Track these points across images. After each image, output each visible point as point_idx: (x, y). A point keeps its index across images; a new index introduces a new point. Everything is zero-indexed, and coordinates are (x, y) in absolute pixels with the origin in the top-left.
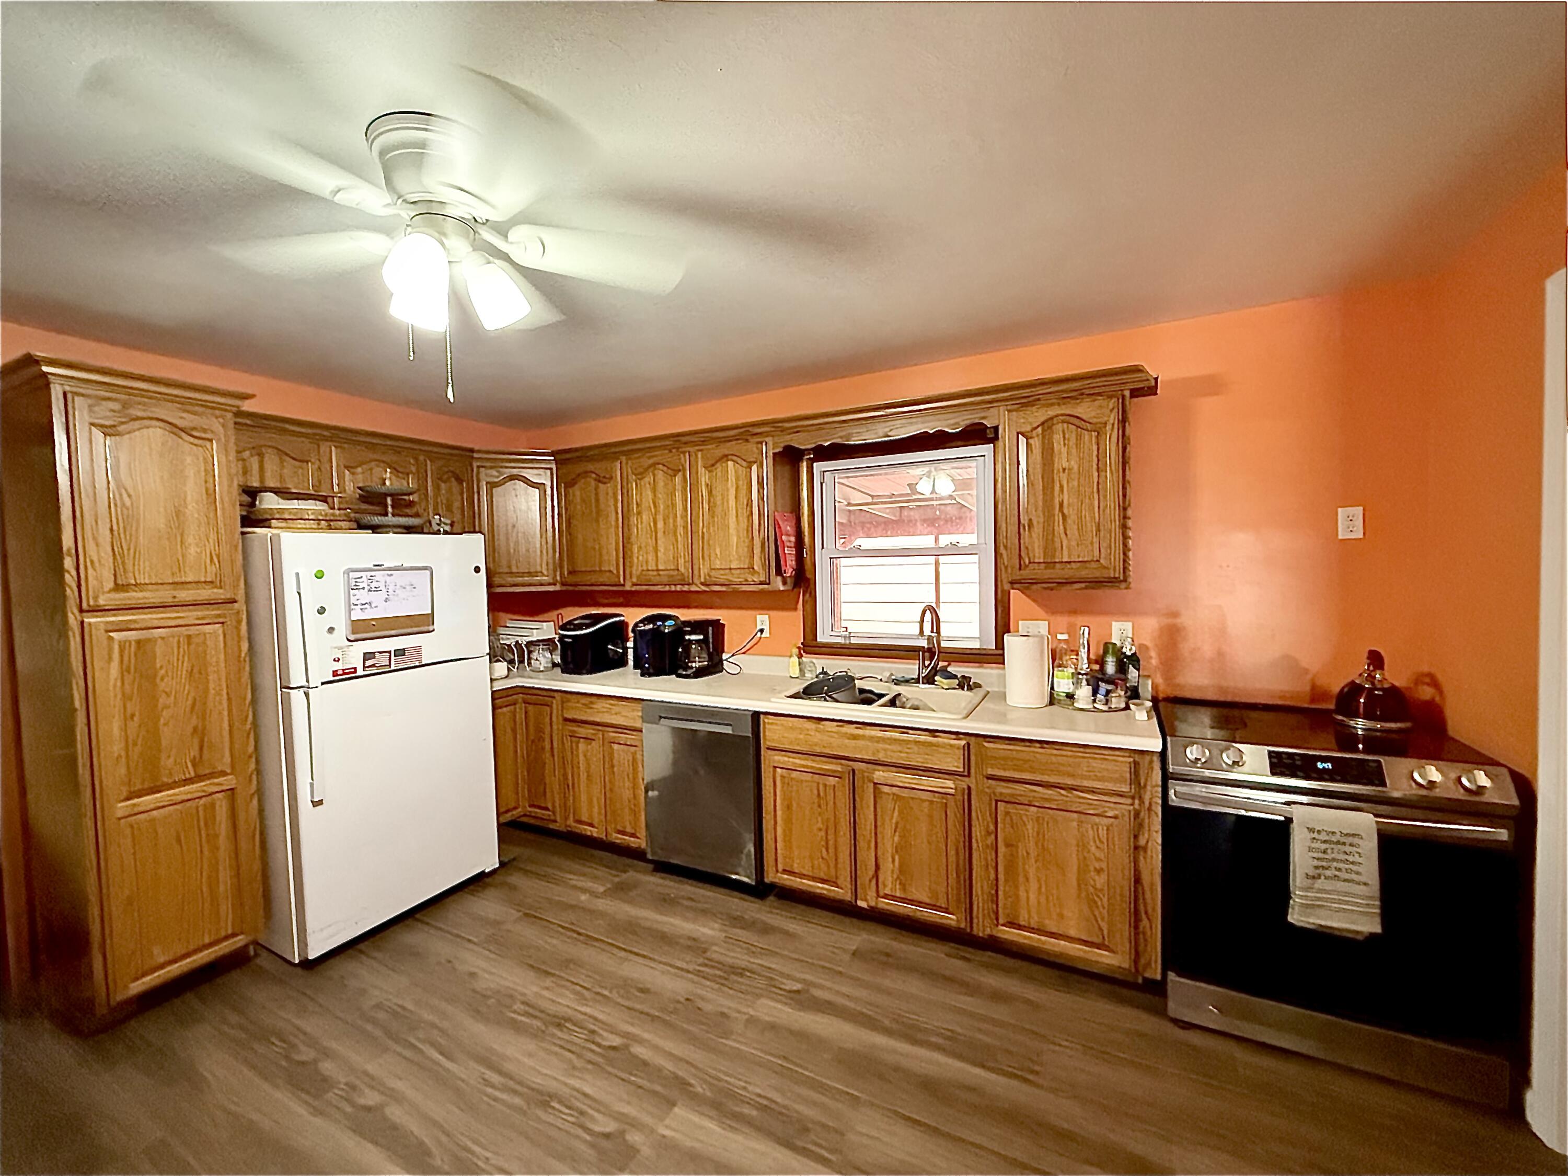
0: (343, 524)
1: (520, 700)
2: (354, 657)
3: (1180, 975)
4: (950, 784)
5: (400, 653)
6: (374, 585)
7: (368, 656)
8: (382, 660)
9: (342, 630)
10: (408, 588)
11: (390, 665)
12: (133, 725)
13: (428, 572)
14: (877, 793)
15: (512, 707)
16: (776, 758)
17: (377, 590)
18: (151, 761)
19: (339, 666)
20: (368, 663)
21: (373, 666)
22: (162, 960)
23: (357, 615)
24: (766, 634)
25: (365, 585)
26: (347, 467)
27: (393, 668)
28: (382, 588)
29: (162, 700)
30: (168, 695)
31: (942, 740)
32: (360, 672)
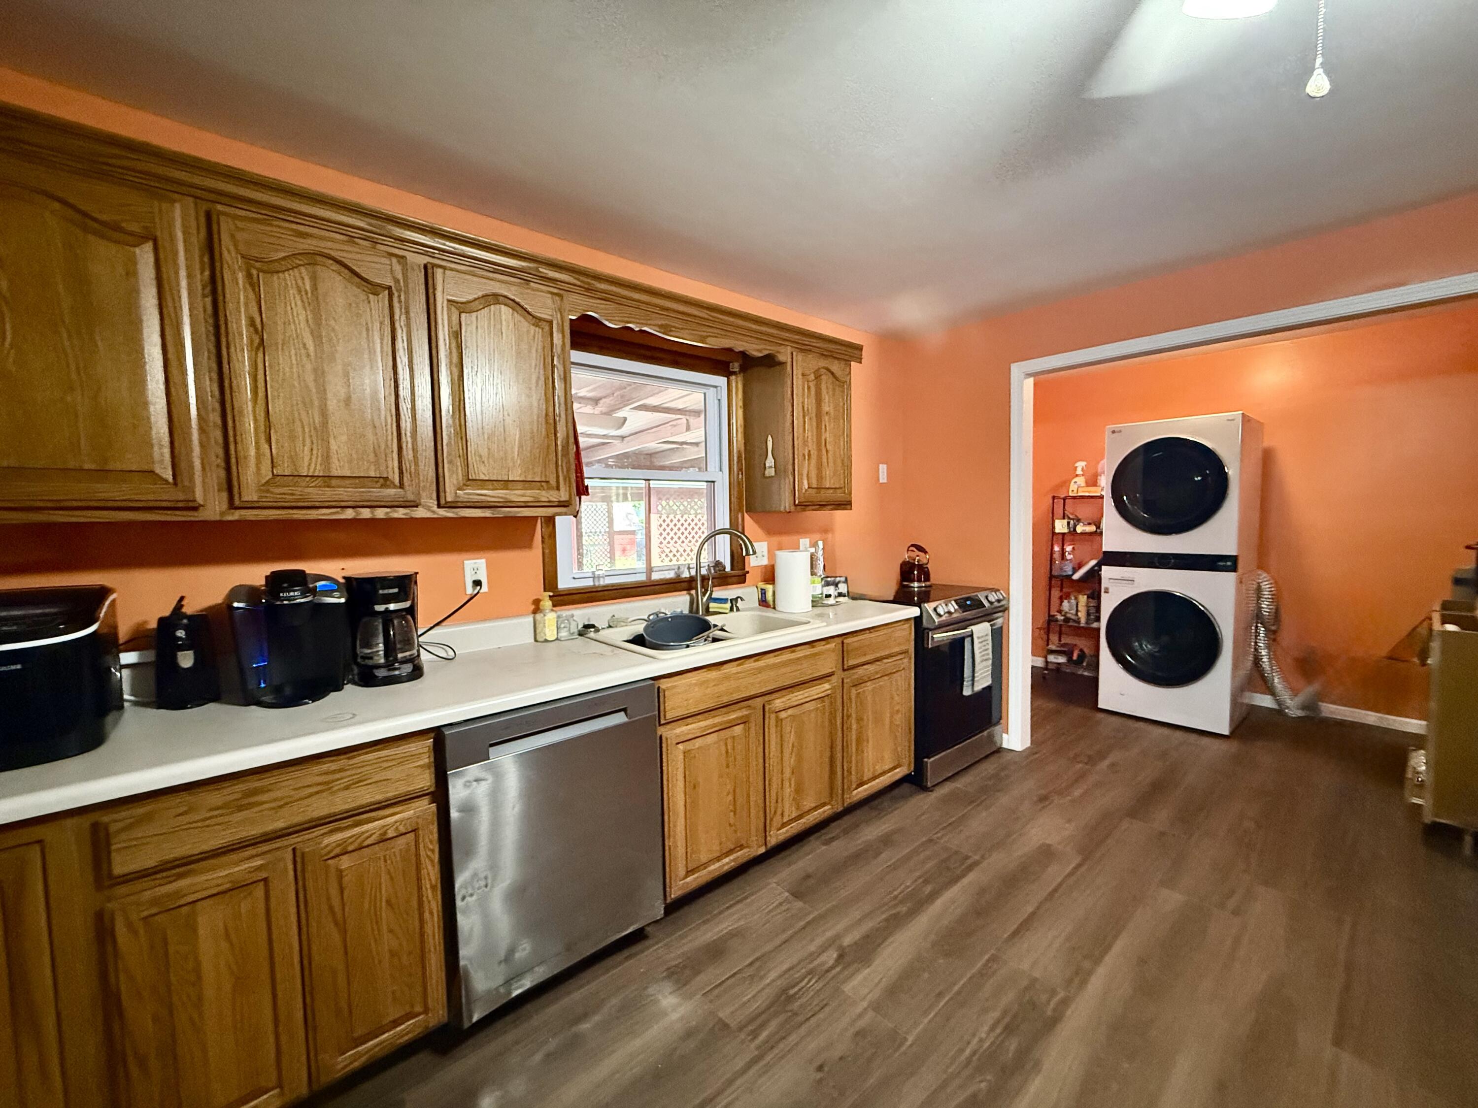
3: (929, 758)
4: (827, 686)
14: (779, 721)
16: (678, 731)
31: (819, 648)
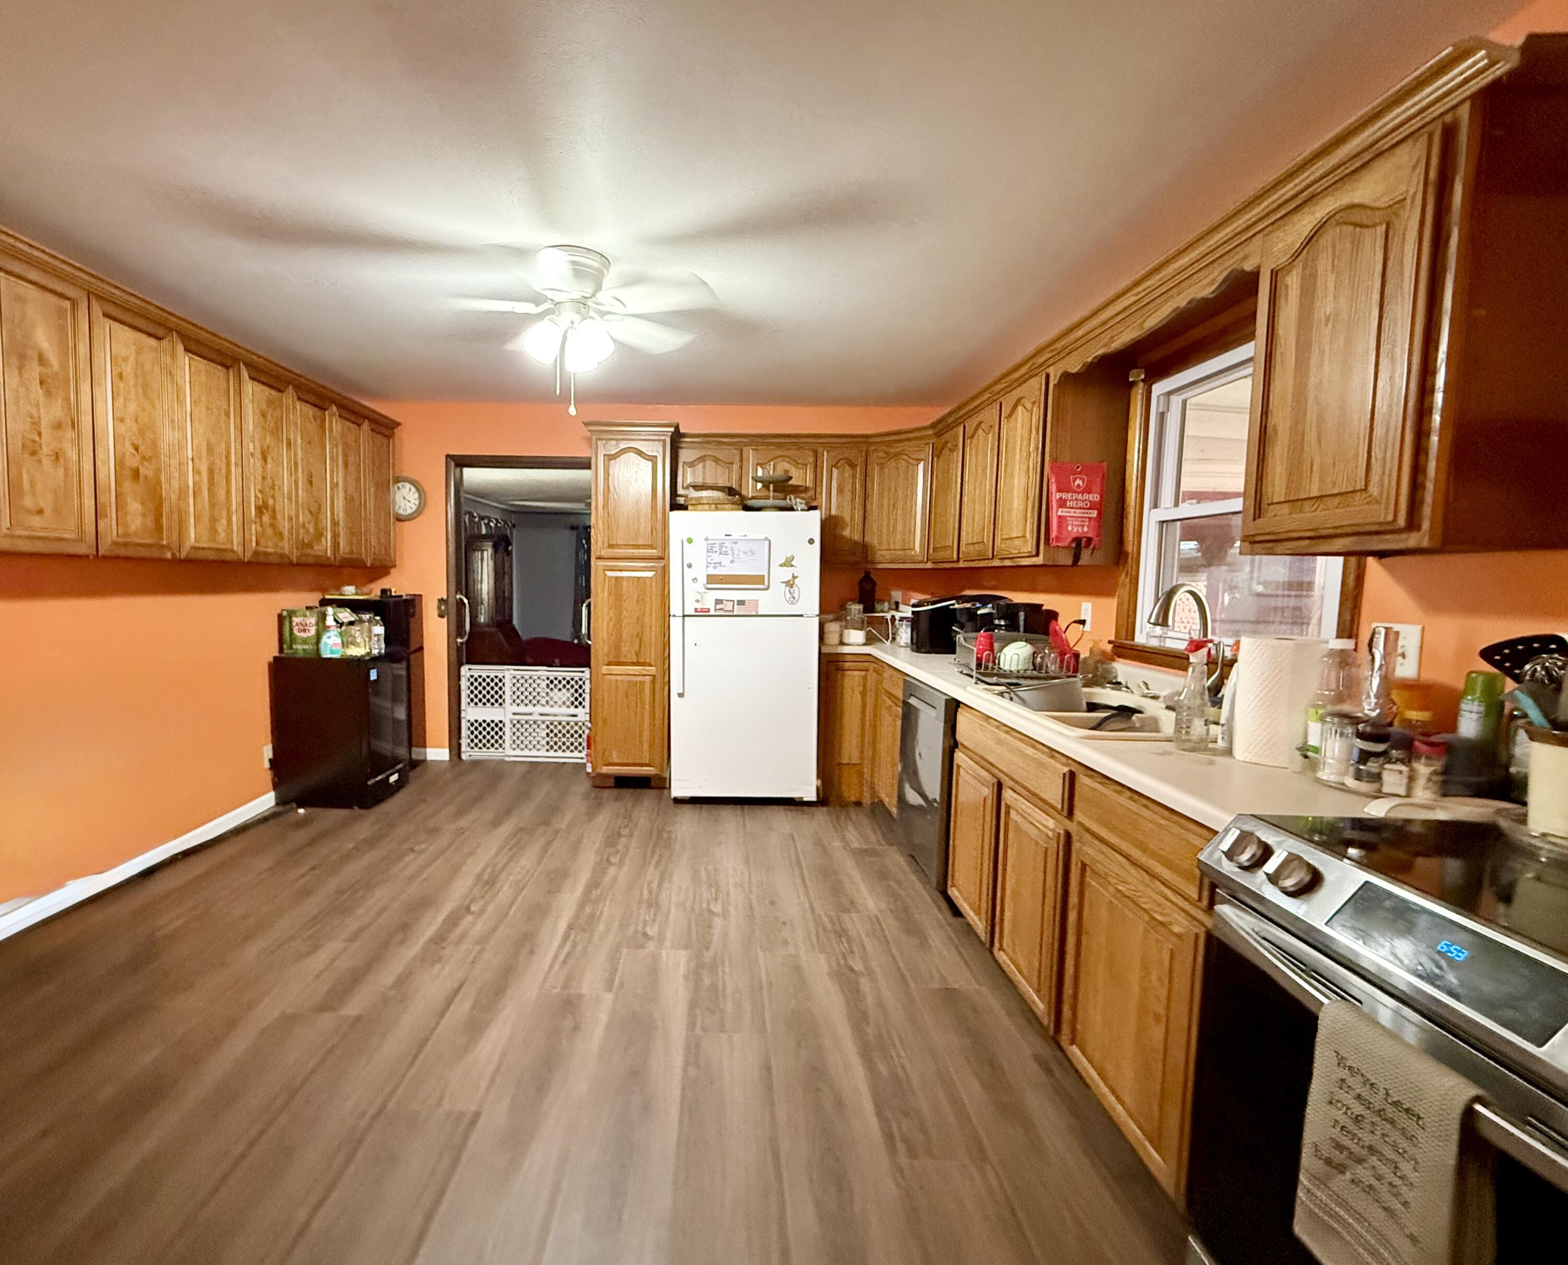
0: (727, 506)
1: (871, 668)
2: (709, 602)
5: (741, 603)
6: (724, 549)
7: (718, 602)
8: (729, 606)
9: (703, 580)
10: (749, 553)
11: (733, 611)
12: (611, 624)
13: (767, 542)
15: (863, 673)
17: (726, 553)
18: (617, 647)
19: (699, 606)
20: (719, 607)
21: (721, 609)
22: (616, 761)
23: (712, 571)
24: (1088, 627)
25: (717, 549)
26: (760, 465)
27: (735, 613)
28: (730, 552)
29: (625, 613)
30: (627, 610)
32: (712, 612)
